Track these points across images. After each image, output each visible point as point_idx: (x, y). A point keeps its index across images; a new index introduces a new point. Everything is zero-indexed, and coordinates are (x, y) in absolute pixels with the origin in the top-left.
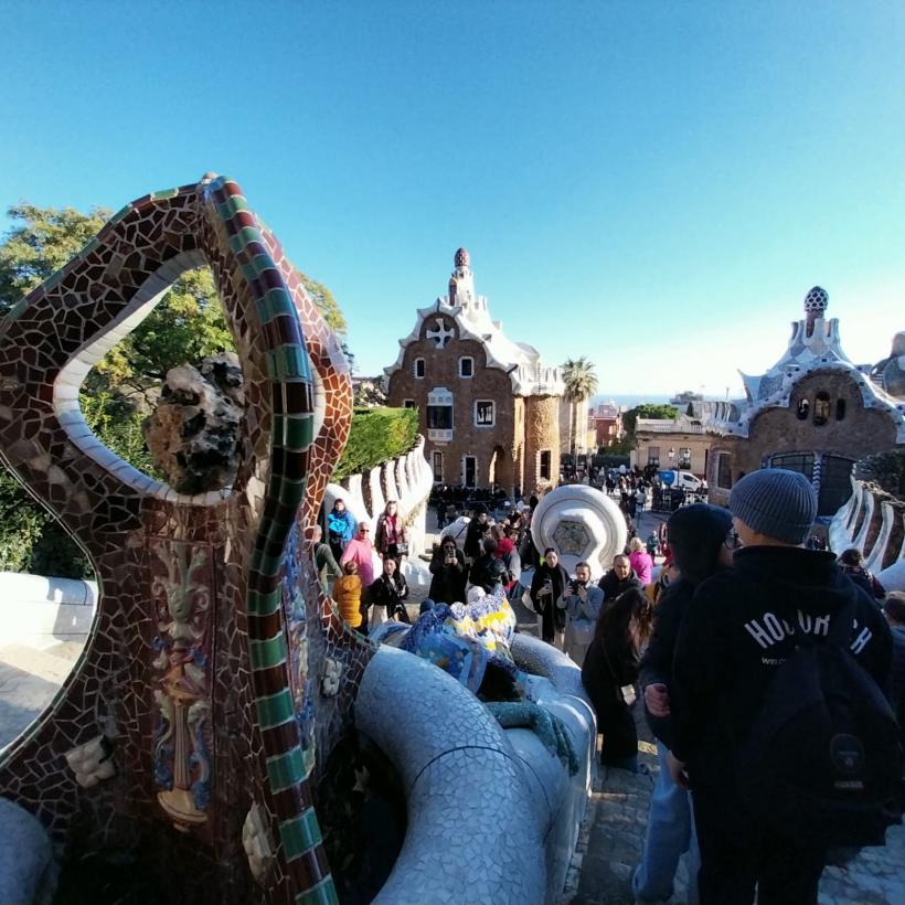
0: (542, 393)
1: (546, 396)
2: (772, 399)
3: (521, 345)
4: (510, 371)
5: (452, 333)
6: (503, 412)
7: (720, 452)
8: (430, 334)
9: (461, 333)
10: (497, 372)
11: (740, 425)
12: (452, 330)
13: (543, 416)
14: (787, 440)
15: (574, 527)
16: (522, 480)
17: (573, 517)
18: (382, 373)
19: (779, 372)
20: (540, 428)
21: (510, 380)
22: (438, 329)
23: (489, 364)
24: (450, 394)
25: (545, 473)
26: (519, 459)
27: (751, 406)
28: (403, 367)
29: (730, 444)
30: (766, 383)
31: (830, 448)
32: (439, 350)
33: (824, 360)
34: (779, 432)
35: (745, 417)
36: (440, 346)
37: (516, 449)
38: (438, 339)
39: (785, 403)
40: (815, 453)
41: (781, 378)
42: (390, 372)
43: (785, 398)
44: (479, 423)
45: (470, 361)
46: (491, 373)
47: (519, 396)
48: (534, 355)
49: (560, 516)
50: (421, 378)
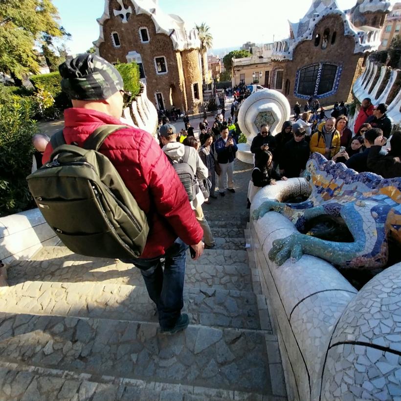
0: (189, 48)
1: (191, 50)
2: (305, 35)
3: (173, 16)
4: (171, 35)
5: (130, 10)
6: (171, 63)
7: (277, 70)
8: (116, 13)
9: (136, 9)
10: (163, 37)
11: (289, 53)
12: (130, 8)
13: (192, 63)
14: (309, 58)
15: (266, 115)
16: (186, 102)
17: (266, 109)
18: (92, 46)
19: (307, 19)
20: (191, 70)
21: (171, 41)
22: (120, 9)
23: (158, 32)
24: (139, 55)
25: (197, 96)
26: (183, 91)
27: (295, 42)
28: (105, 40)
29: (283, 65)
30: (301, 26)
31: (327, 60)
32: (125, 24)
33: (331, 9)
34: (306, 55)
35: (291, 49)
36: (125, 21)
37: (181, 85)
38: (122, 16)
39: (310, 38)
40: (320, 64)
41: (308, 22)
42: (98, 45)
43: (310, 34)
44: (159, 72)
45: (145, 30)
46: (159, 37)
47: (178, 51)
48: (181, 22)
49: (258, 109)
50: (119, 46)
